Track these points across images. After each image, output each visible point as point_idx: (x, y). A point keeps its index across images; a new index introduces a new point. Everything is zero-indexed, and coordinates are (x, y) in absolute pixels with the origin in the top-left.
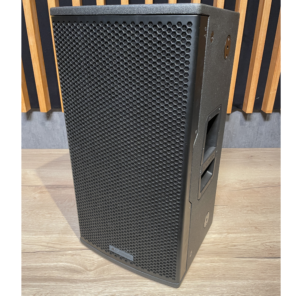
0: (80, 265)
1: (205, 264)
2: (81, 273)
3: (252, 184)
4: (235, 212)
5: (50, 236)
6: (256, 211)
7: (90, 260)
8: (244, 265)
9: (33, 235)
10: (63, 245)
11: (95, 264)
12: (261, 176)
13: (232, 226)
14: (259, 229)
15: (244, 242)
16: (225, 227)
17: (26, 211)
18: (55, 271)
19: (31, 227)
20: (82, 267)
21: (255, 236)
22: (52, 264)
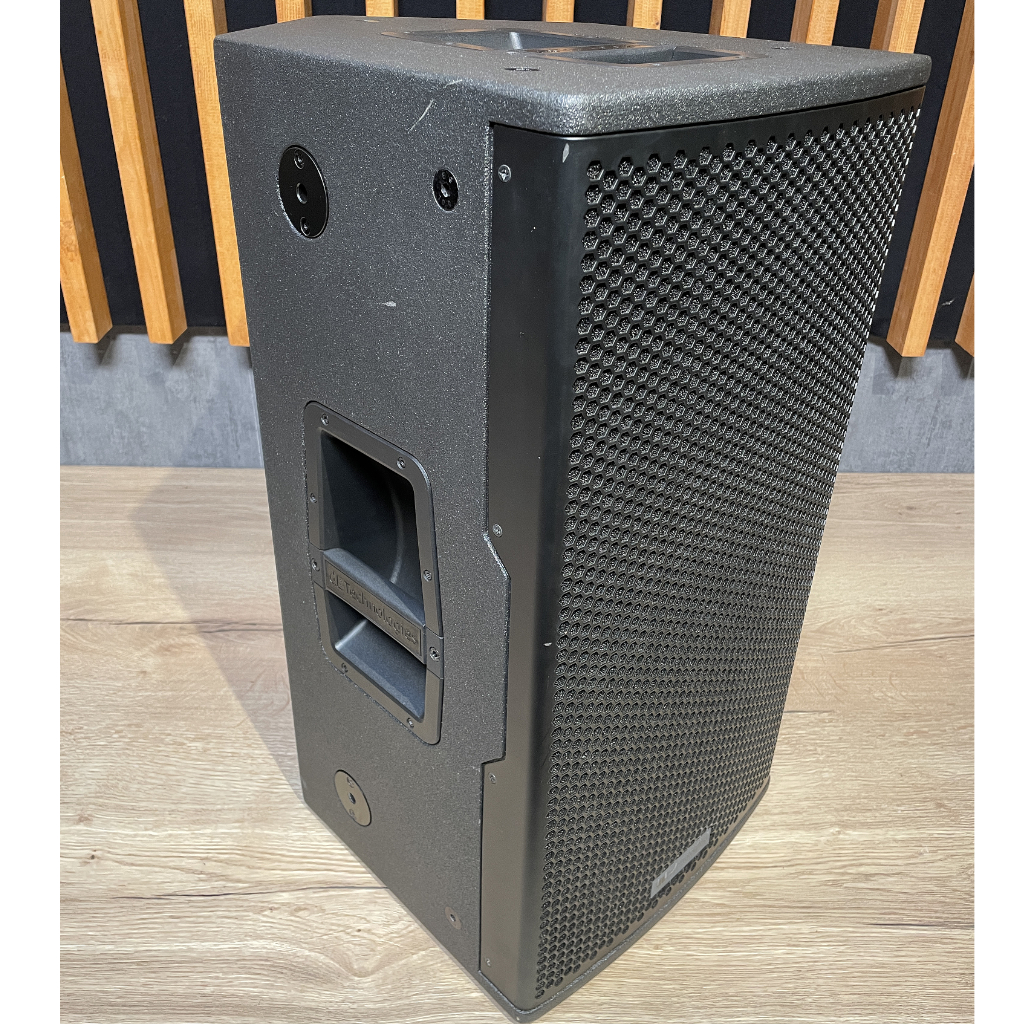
0: (323, 950)
1: (767, 952)
2: (330, 982)
3: (917, 625)
4: (861, 741)
5: (208, 831)
6: (934, 735)
7: (359, 930)
8: (903, 953)
9: (150, 826)
10: (260, 868)
11: (379, 948)
12: (948, 589)
13: (853, 798)
14: (950, 810)
15: (899, 862)
16: (828, 802)
17: (117, 725)
18: (238, 973)
19: (142, 795)
20: (332, 959)
21: (937, 839)
22: (225, 946)
